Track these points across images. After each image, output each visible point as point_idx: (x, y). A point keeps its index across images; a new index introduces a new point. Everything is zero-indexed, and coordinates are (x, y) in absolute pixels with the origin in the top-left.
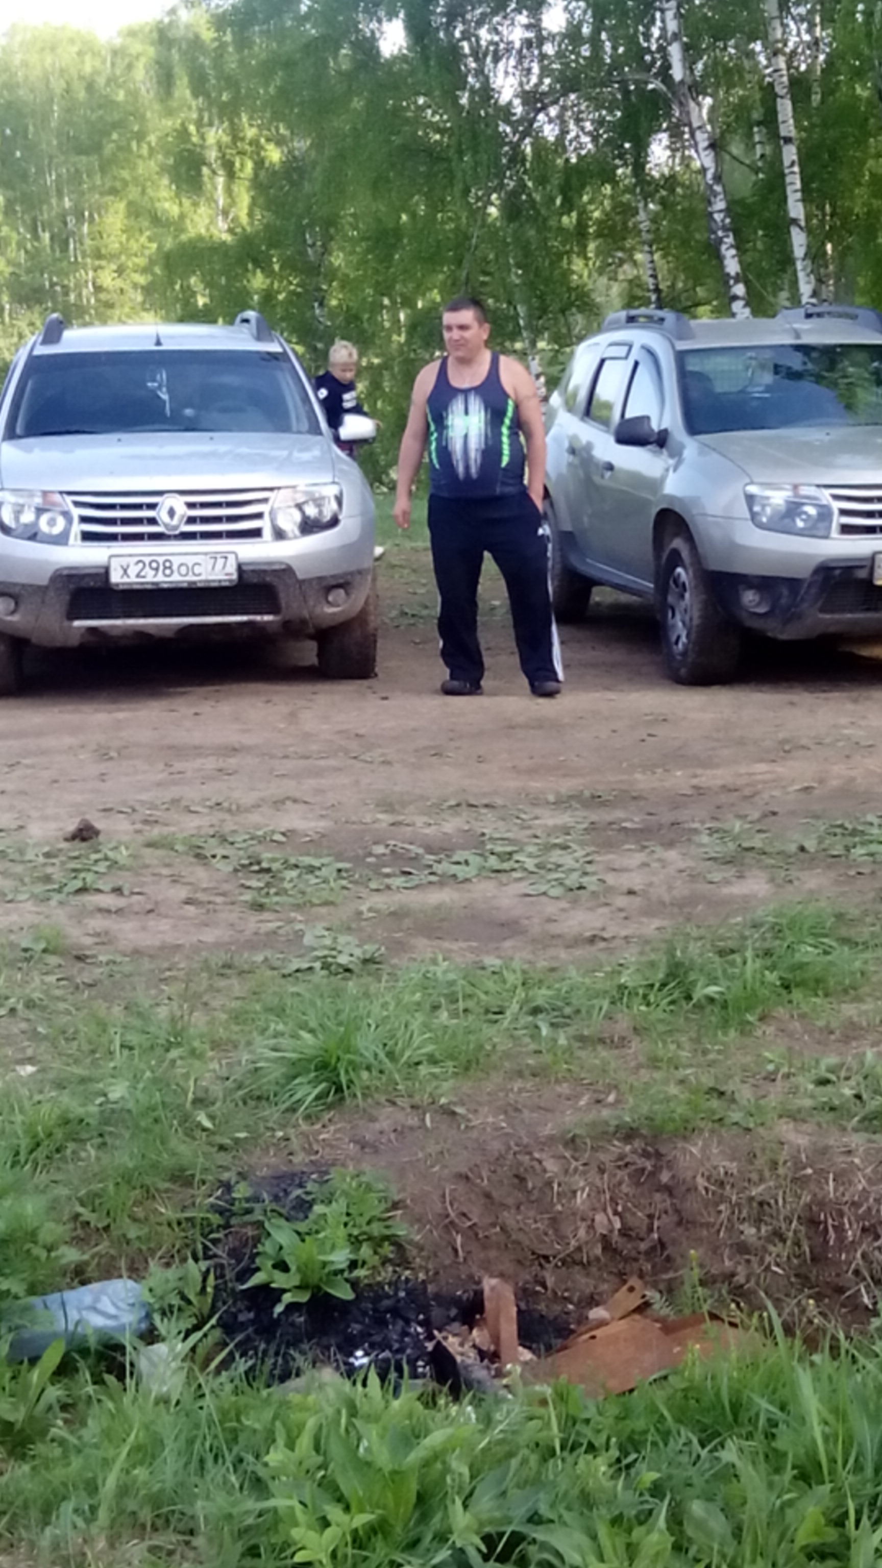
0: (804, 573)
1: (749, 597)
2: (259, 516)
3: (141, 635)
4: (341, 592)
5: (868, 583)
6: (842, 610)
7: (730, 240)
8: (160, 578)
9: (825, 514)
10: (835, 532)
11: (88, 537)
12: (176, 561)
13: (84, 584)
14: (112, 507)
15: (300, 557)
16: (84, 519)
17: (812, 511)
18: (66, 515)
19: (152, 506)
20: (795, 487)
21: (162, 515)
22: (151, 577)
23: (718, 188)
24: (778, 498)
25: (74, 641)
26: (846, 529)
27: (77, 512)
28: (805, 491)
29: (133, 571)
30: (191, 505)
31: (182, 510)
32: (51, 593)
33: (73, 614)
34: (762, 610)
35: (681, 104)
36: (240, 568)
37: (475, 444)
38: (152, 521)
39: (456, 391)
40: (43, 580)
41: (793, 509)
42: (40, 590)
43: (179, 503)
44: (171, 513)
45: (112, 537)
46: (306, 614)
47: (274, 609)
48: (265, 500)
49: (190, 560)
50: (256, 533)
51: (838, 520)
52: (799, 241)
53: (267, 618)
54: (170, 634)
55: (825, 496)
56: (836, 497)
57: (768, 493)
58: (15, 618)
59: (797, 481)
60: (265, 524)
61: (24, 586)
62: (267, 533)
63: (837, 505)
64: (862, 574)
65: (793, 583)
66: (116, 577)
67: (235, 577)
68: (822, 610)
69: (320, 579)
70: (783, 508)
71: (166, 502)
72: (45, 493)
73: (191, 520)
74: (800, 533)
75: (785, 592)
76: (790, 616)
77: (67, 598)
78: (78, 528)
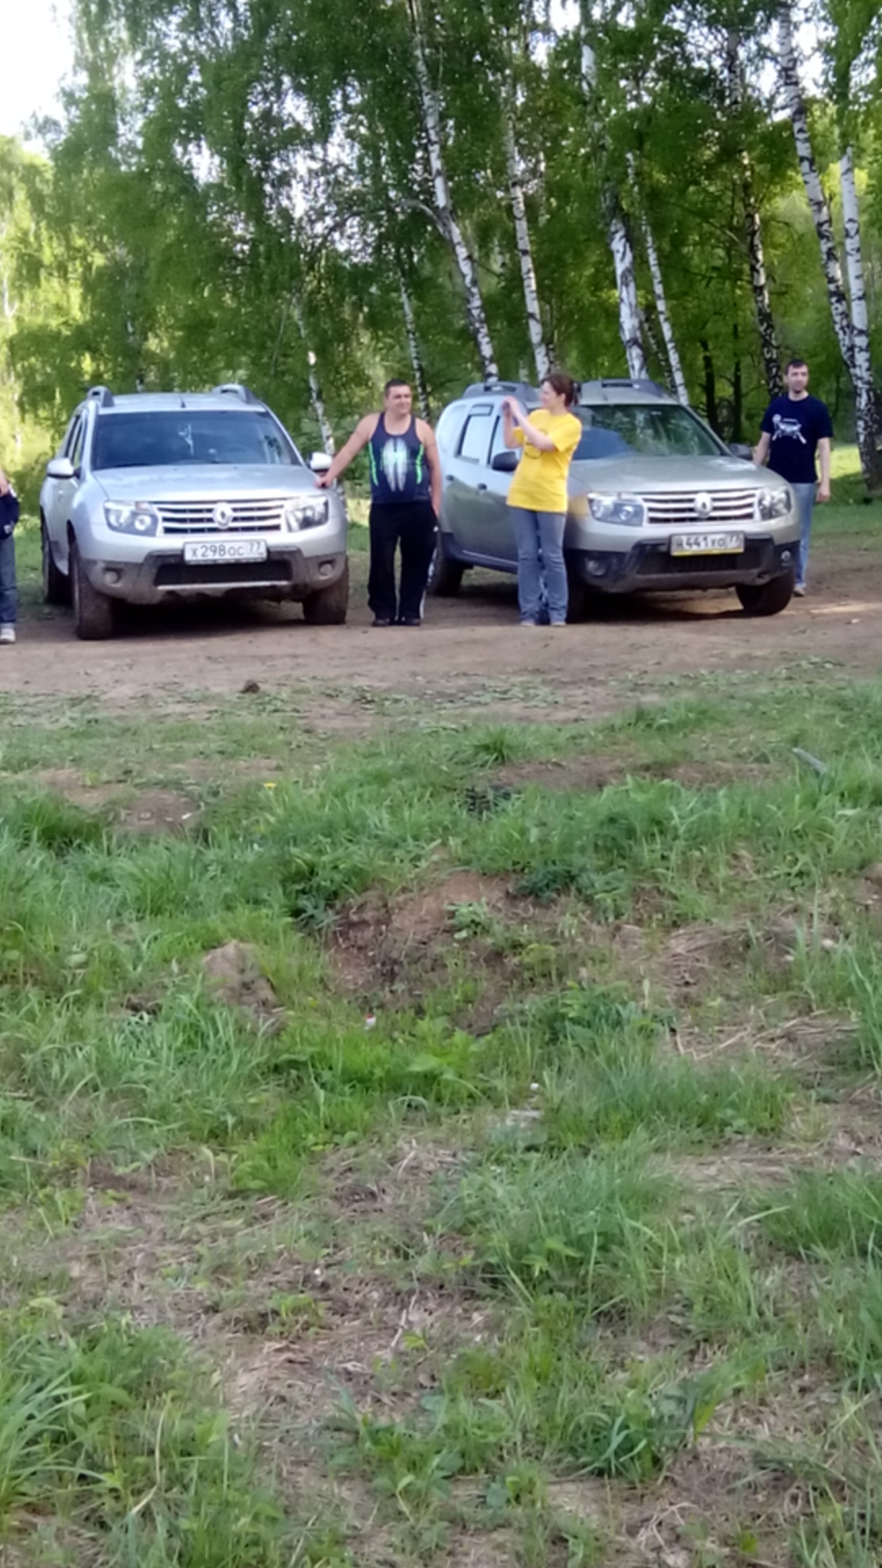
0: (627, 548)
1: (591, 565)
2: (278, 516)
3: (201, 595)
4: (329, 566)
5: (667, 554)
6: (649, 572)
7: (484, 330)
8: (217, 557)
9: (638, 512)
10: (645, 523)
11: (168, 531)
12: (227, 546)
13: (167, 561)
14: (184, 511)
15: (306, 543)
16: (166, 520)
17: (629, 509)
18: (154, 519)
19: (210, 511)
20: (619, 494)
21: (217, 516)
22: (211, 557)
23: (475, 290)
24: (608, 501)
25: (157, 599)
26: (653, 520)
27: (161, 515)
28: (624, 497)
29: (199, 553)
30: (235, 510)
31: (230, 514)
32: (145, 568)
33: (158, 581)
34: (599, 573)
35: (444, 225)
36: (268, 551)
37: (402, 469)
38: (210, 520)
39: (389, 436)
40: (140, 560)
41: (617, 509)
42: (139, 566)
43: (227, 509)
44: (223, 515)
45: (184, 531)
46: (308, 580)
47: (288, 577)
48: (281, 507)
49: (236, 545)
50: (277, 528)
51: (647, 515)
52: (535, 331)
53: (284, 583)
54: (219, 595)
55: (639, 499)
56: (646, 500)
57: (601, 498)
58: (119, 585)
59: (620, 489)
60: (281, 522)
61: (127, 564)
62: (284, 527)
63: (646, 505)
64: (663, 549)
65: (620, 555)
66: (188, 557)
67: (265, 555)
68: (639, 572)
69: (317, 557)
70: (611, 507)
71: (219, 508)
72: (137, 504)
73: (235, 519)
74: (626, 523)
75: (615, 561)
76: (619, 576)
77: (154, 571)
78: (161, 525)
